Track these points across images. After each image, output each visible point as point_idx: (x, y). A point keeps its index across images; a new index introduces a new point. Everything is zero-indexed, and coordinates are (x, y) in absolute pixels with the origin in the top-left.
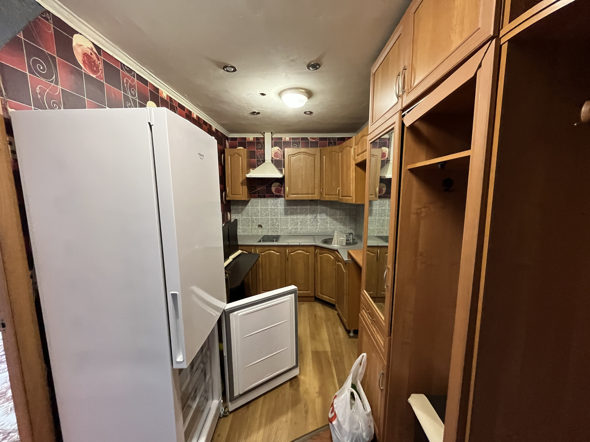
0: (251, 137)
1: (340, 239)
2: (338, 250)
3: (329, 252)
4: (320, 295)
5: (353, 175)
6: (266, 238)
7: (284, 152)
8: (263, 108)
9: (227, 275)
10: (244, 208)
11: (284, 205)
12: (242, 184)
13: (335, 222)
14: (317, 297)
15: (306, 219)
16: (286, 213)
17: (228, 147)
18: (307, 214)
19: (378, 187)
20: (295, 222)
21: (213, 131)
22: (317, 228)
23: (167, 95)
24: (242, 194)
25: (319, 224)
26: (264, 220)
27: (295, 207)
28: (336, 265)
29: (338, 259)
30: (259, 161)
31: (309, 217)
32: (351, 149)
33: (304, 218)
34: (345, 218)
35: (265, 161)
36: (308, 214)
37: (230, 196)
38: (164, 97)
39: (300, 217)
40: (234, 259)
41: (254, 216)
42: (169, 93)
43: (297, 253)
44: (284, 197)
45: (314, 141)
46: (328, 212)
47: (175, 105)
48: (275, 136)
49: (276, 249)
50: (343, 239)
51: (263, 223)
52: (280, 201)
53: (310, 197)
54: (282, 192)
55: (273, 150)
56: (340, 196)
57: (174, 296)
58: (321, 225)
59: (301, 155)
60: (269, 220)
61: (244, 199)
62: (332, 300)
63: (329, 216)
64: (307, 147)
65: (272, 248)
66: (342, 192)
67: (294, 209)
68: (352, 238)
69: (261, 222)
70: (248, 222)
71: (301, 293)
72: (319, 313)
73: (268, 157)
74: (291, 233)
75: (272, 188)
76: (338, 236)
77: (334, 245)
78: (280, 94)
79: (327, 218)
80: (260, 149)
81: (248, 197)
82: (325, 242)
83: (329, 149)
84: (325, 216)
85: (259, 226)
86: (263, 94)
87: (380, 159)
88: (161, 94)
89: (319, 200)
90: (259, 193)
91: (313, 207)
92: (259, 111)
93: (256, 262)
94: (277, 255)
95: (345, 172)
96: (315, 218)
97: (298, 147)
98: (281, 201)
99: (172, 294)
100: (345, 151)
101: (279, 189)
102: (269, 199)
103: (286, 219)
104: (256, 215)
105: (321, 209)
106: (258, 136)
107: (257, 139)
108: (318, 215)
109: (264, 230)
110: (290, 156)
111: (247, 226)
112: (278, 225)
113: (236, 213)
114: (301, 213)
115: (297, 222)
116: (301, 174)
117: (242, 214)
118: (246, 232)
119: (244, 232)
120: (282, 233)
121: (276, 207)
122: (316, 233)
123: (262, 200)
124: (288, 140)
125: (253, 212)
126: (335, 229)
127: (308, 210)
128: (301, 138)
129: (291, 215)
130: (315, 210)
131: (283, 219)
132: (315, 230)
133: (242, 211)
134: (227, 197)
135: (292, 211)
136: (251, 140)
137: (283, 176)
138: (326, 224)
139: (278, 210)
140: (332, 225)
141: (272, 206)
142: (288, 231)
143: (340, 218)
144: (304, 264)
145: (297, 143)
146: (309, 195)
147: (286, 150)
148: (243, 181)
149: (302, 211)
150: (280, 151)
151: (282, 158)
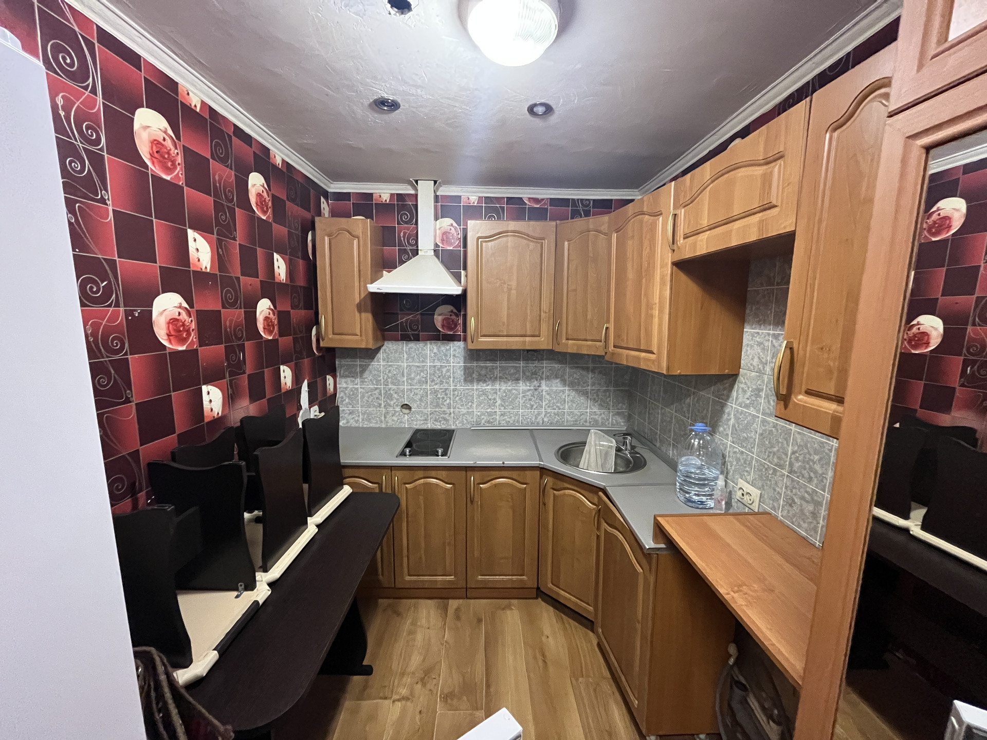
0: (384, 192)
2: (606, 489)
3: (580, 488)
6: (418, 441)
7: (465, 231)
10: (369, 365)
11: (462, 359)
12: (360, 308)
13: (582, 399)
14: (543, 589)
15: (514, 391)
16: (469, 376)
17: (327, 215)
18: (518, 379)
20: (490, 399)
21: (274, 166)
22: (539, 414)
24: (359, 334)
25: (544, 404)
26: (416, 394)
27: (489, 364)
28: (602, 529)
29: (610, 519)
30: (405, 251)
31: (522, 386)
32: (658, 219)
33: (510, 391)
34: (605, 392)
35: (419, 251)
36: (520, 380)
37: (330, 336)
39: (503, 387)
40: (321, 526)
41: (393, 383)
43: (496, 485)
44: (465, 340)
45: (538, 206)
46: (567, 377)
48: (444, 191)
49: (443, 474)
51: (415, 401)
52: (455, 350)
53: (528, 343)
54: (460, 328)
55: (438, 227)
56: (612, 345)
58: (549, 407)
59: (510, 239)
60: (427, 393)
61: (366, 345)
62: (588, 609)
63: (569, 386)
64: (521, 218)
65: (433, 473)
66: (617, 336)
67: (486, 367)
69: (408, 398)
70: (378, 398)
71: (504, 582)
72: (552, 643)
73: (426, 243)
74: (478, 424)
75: (435, 317)
77: (591, 471)
79: (563, 391)
80: (406, 223)
81: (376, 339)
82: (565, 454)
83: (580, 223)
84: (559, 385)
85: (405, 406)
89: (549, 350)
90: (403, 329)
91: (532, 365)
92: (395, 99)
94: (447, 490)
96: (536, 390)
97: (499, 218)
98: (456, 349)
100: (630, 228)
101: (453, 321)
102: (429, 344)
103: (467, 391)
104: (396, 382)
105: (550, 370)
106: (403, 190)
107: (400, 197)
108: (543, 382)
109: (415, 417)
110: (480, 240)
111: (374, 406)
112: (449, 404)
113: (349, 377)
114: (503, 378)
115: (494, 399)
116: (508, 285)
117: (364, 379)
118: (374, 421)
119: (369, 420)
120: (459, 423)
121: (444, 363)
122: (538, 423)
123: (412, 345)
124: (476, 203)
125: (390, 375)
126: (581, 415)
127: (519, 371)
128: (507, 198)
129: (481, 383)
130: (535, 371)
131: (460, 392)
132: (536, 418)
133: (362, 372)
134: (323, 340)
135: (483, 372)
136: (386, 200)
137: (463, 290)
138: (562, 405)
139: (448, 371)
140: (574, 405)
141: (436, 361)
142: (472, 420)
143: (593, 390)
144: (514, 511)
145: (496, 210)
146: (527, 338)
147: (471, 223)
148: (363, 303)
149: (505, 373)
150: (455, 229)
151: (460, 246)
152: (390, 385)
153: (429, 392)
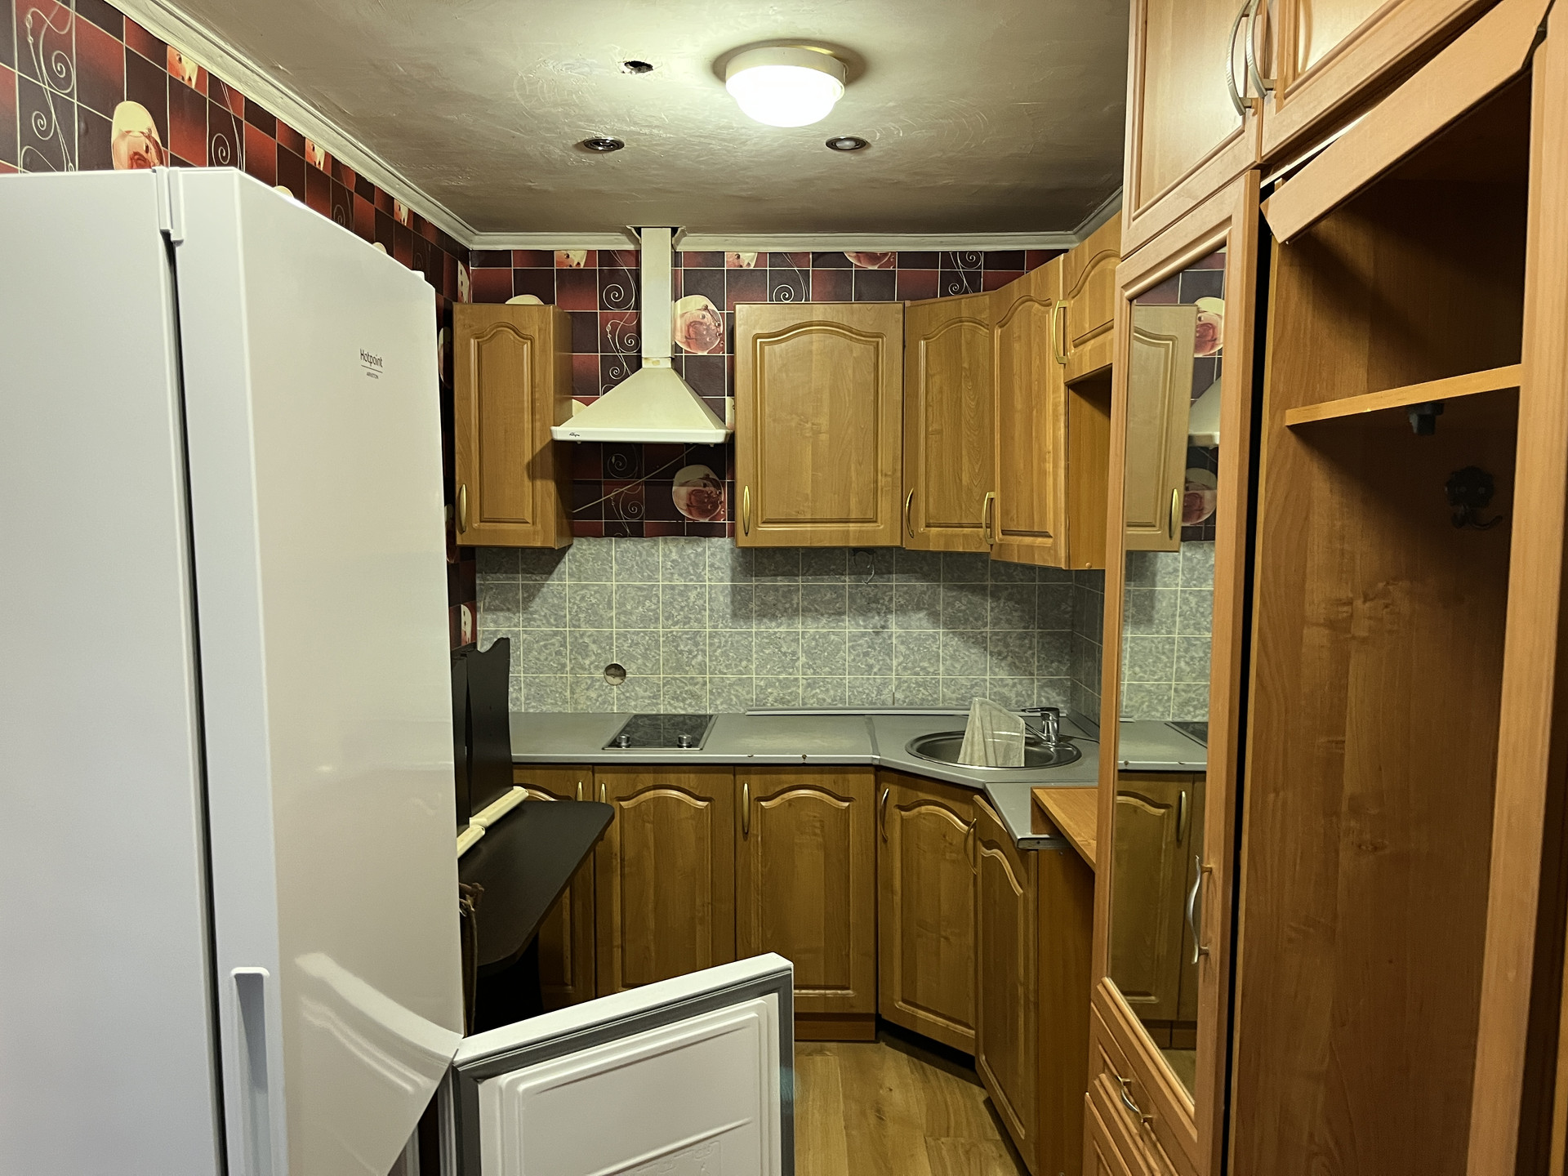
0: (574, 248)
1: (1000, 736)
2: (988, 786)
3: (944, 797)
4: (898, 1008)
5: (1055, 437)
6: (640, 730)
7: (731, 318)
8: (635, 124)
9: (469, 902)
10: (542, 586)
11: (729, 572)
12: (533, 471)
13: (974, 653)
14: (885, 1017)
15: (833, 637)
16: (742, 607)
17: (465, 298)
18: (840, 613)
19: (1182, 488)
20: (785, 654)
21: (399, 224)
22: (885, 684)
23: (201, 70)
24: (530, 521)
25: (895, 663)
26: (636, 644)
27: (781, 582)
28: (979, 860)
29: (988, 833)
30: (615, 363)
31: (850, 627)
32: (1048, 312)
33: (825, 636)
34: (1022, 637)
35: (643, 362)
36: (844, 613)
37: (475, 525)
38: (187, 78)
39: (809, 628)
40: (489, 829)
41: (588, 622)
42: (209, 58)
43: (790, 802)
44: (733, 534)
45: (876, 268)
46: (940, 608)
47: (232, 112)
48: (693, 243)
49: (690, 780)
50: (1014, 733)
51: (632, 658)
52: (713, 554)
53: (855, 535)
54: (723, 510)
55: (679, 312)
56: (998, 531)
57: (250, 985)
58: (905, 668)
59: (815, 336)
60: (657, 641)
61: (539, 544)
62: (962, 1035)
63: (945, 625)
64: (840, 296)
65: (672, 778)
66: (1005, 513)
67: (776, 589)
68: (1057, 732)
69: (620, 651)
70: (558, 653)
71: (808, 998)
72: (897, 1097)
73: (656, 346)
74: (760, 703)
75: (674, 488)
76: (987, 725)
77: (970, 767)
78: (719, 67)
79: (934, 637)
80: (618, 305)
81: (560, 533)
82: (929, 747)
83: (943, 307)
84: (925, 623)
85: (613, 671)
86: (638, 66)
87: (1187, 357)
88: (173, 67)
89: (897, 548)
90: (611, 514)
91: (871, 584)
92: (617, 138)
93: (593, 848)
94: (699, 811)
95: (1018, 419)
96: (877, 633)
97: (798, 297)
98: (716, 553)
99: (238, 977)
100: (1016, 321)
101: (709, 496)
102: (661, 546)
103: (737, 638)
104: (596, 620)
105: (906, 593)
106: (612, 243)
107: (607, 257)
108: (892, 618)
109: (633, 691)
110: (759, 341)
111: (551, 668)
112: (702, 665)
113: (502, 610)
114: (810, 611)
115: (794, 653)
116: (813, 424)
117: (532, 614)
118: (550, 701)
119: (540, 699)
120: (722, 704)
121: (691, 580)
122: (884, 703)
123: (628, 545)
124: (753, 265)
125: (583, 605)
126: (972, 687)
127: (842, 596)
128: (813, 253)
129: (765, 620)
130: (875, 595)
131: (723, 639)
132: (879, 692)
133: (530, 597)
134: (462, 532)
135: (770, 599)
136: (578, 264)
137: (727, 435)
138: (933, 665)
139: (700, 596)
140: (958, 666)
141: (676, 576)
142: (748, 697)
143: (996, 634)
144: (826, 856)
145: (792, 279)
146: (851, 525)
147: (742, 310)
148: (538, 459)
149: (815, 600)
150: (713, 314)
151: (723, 349)
152: (583, 625)
153: (661, 639)
